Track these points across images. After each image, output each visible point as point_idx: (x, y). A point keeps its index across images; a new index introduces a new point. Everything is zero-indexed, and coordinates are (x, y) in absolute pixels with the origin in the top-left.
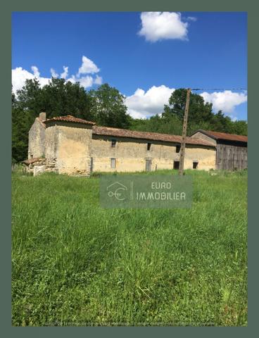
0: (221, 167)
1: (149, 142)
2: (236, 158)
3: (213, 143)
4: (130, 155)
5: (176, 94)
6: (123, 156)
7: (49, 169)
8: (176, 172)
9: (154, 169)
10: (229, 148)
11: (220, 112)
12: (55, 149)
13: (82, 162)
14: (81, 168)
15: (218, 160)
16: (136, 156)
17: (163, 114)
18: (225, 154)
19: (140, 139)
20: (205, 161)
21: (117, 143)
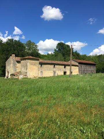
0: (80, 73)
1: (54, 65)
2: (85, 70)
3: (77, 64)
4: (48, 70)
5: (59, 44)
6: (45, 71)
7: (25, 76)
8: (65, 76)
9: (57, 75)
10: (83, 66)
11: (76, 51)
12: (27, 69)
13: (36, 73)
14: (36, 75)
15: (79, 70)
16: (50, 70)
17: (54, 53)
18: (82, 68)
19: (51, 63)
20: (75, 71)
21: (43, 65)
